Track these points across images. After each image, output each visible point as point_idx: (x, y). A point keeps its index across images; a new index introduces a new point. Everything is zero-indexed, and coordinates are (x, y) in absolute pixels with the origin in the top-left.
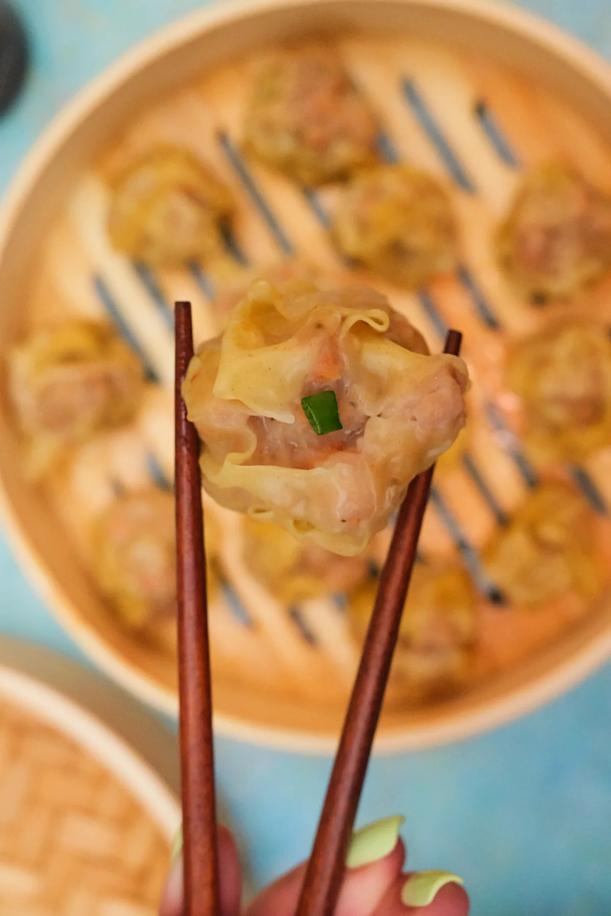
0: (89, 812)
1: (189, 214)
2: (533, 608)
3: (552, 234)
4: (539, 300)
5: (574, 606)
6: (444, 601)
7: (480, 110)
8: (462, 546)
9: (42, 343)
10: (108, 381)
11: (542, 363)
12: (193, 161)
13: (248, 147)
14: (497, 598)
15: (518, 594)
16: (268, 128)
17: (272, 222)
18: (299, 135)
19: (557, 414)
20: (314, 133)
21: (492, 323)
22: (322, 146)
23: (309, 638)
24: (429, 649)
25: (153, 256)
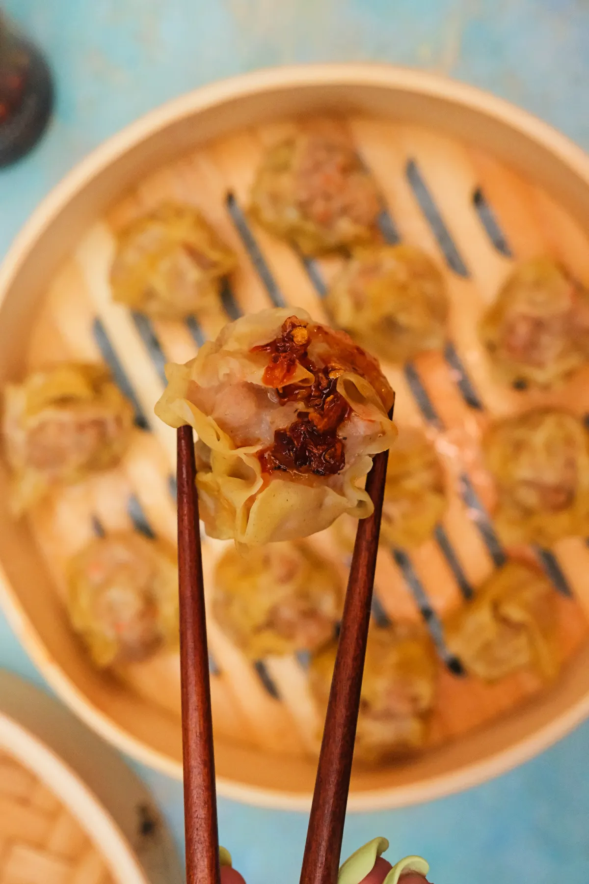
0: (40, 846)
1: (193, 274)
2: (491, 682)
3: (538, 325)
4: (520, 385)
5: (530, 684)
6: (405, 668)
7: (478, 199)
8: (427, 613)
9: (37, 380)
10: (99, 425)
11: (519, 447)
12: (202, 223)
13: (254, 212)
14: (456, 667)
15: (478, 668)
16: (275, 199)
17: (270, 285)
18: (304, 207)
19: (530, 498)
20: (319, 207)
21: (473, 403)
22: (326, 221)
23: (270, 688)
24: (388, 715)
25: (153, 308)
